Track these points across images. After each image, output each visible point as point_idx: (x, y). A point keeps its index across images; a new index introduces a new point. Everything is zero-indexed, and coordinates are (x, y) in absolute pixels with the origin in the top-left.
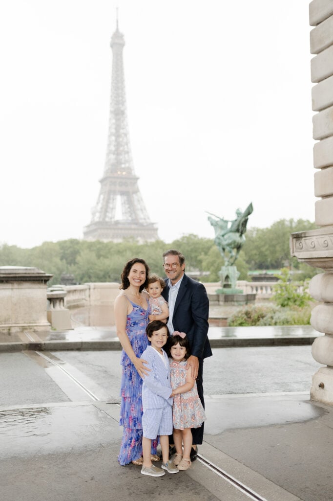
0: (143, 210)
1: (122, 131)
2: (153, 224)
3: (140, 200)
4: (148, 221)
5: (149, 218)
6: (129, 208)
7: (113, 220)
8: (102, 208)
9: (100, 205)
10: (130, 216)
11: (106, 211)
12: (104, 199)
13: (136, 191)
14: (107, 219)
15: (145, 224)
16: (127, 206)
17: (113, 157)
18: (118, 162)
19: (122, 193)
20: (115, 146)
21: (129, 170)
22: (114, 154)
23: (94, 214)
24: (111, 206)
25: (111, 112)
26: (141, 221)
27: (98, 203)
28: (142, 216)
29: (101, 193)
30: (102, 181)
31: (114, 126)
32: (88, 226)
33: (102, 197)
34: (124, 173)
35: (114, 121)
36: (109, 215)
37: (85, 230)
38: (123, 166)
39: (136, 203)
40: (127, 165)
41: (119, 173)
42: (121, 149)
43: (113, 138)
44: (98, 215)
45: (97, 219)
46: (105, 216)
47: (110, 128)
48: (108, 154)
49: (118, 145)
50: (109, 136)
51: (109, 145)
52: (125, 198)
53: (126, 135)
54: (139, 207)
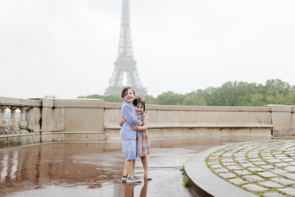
0: (139, 80)
1: (127, 35)
2: (144, 88)
3: (137, 75)
4: (142, 87)
5: (142, 85)
6: (131, 79)
7: (121, 86)
8: (115, 79)
9: (114, 77)
10: (132, 84)
11: (118, 81)
12: (116, 74)
13: (135, 69)
14: (118, 85)
15: (140, 89)
16: (130, 78)
17: (122, 50)
18: (125, 53)
19: (127, 71)
20: (123, 44)
21: (131, 57)
22: (123, 48)
23: (110, 82)
24: (120, 78)
25: (122, 24)
26: (138, 87)
27: (113, 76)
28: (138, 84)
29: (115, 70)
30: (115, 64)
31: (123, 32)
32: (107, 89)
33: (115, 72)
34: (128, 59)
35: (123, 29)
36: (119, 83)
37: (105, 91)
38: (128, 55)
39: (135, 76)
40: (130, 54)
41: (125, 59)
42: (127, 45)
43: (122, 39)
44: (113, 83)
45: (112, 85)
46: (117, 83)
47: (121, 33)
48: (119, 48)
49: (125, 43)
50: (120, 38)
51: (120, 43)
52: (129, 73)
53: (130, 37)
54: (136, 78)
